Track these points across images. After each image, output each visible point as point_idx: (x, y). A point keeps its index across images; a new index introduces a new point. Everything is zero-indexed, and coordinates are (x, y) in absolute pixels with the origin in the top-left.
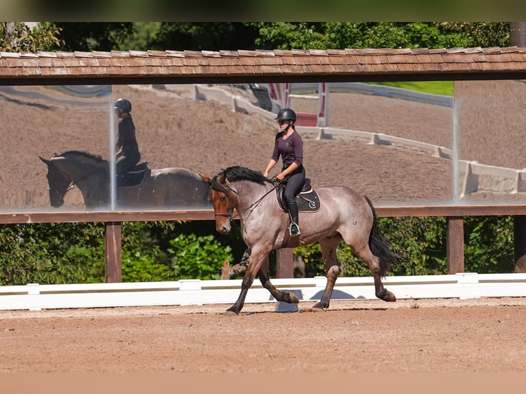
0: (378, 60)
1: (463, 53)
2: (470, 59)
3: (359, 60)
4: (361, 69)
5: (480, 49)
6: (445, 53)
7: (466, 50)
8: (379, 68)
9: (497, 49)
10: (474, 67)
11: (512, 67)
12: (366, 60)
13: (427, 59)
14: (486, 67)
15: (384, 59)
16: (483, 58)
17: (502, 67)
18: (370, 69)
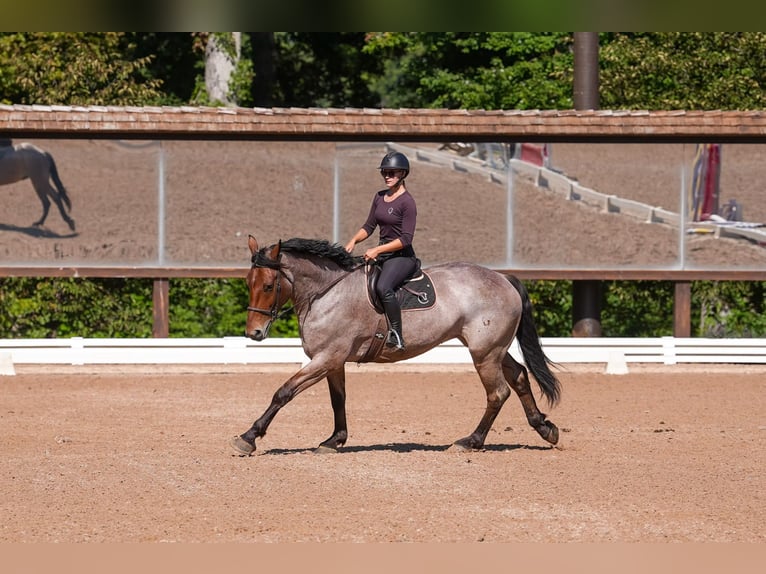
0: (432, 121)
1: (520, 116)
2: (526, 121)
3: (411, 120)
4: (415, 129)
5: (537, 111)
6: (502, 115)
7: (523, 113)
8: (433, 129)
9: (555, 111)
10: (529, 130)
11: (568, 130)
12: (421, 120)
13: (483, 120)
14: (541, 130)
15: (438, 119)
16: (540, 120)
17: (558, 130)
18: (424, 130)
